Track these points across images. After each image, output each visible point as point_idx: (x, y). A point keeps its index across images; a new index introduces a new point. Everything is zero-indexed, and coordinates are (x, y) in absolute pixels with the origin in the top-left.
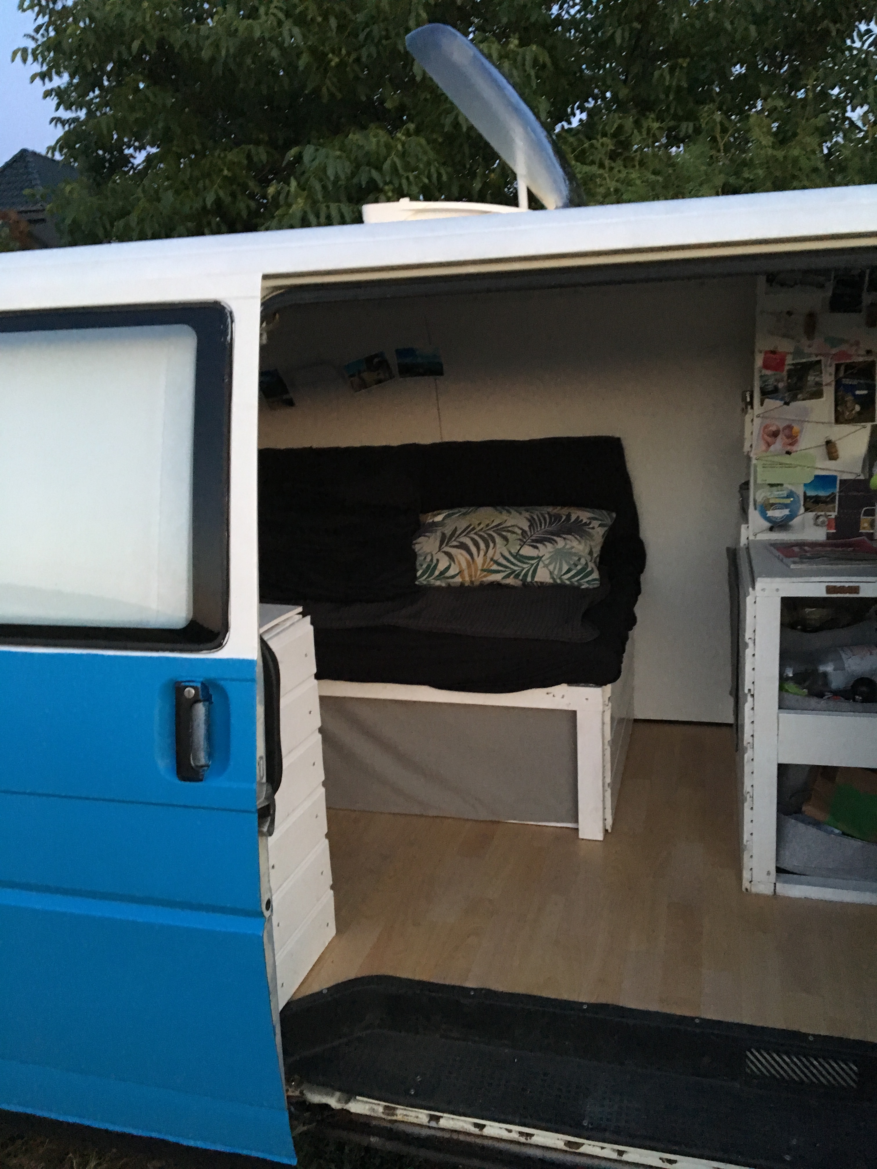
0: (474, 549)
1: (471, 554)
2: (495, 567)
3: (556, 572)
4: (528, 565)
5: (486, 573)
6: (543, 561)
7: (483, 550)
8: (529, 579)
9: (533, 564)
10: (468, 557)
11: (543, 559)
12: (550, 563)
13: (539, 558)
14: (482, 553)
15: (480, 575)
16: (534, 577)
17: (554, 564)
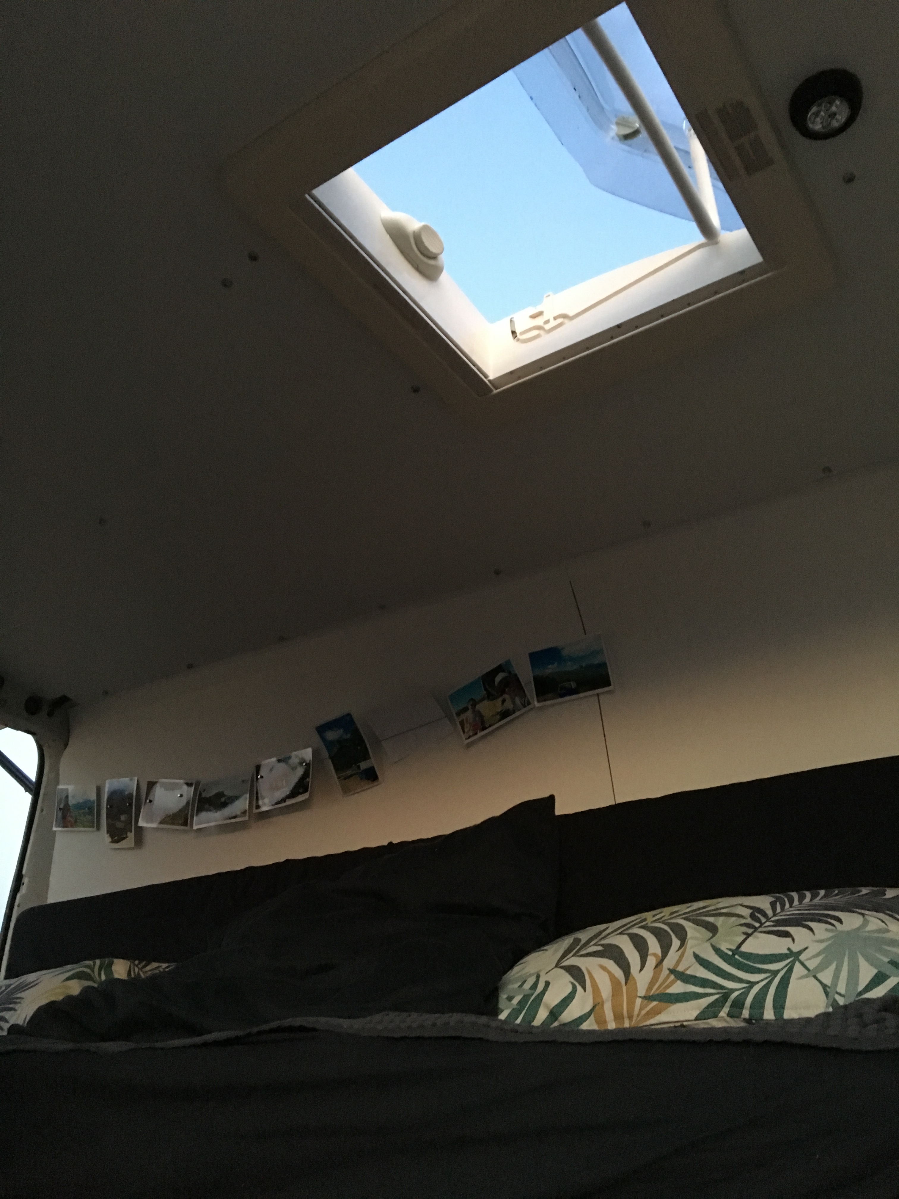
0: (632, 955)
1: (624, 966)
2: (679, 987)
3: (841, 988)
4: (763, 976)
5: (655, 1003)
6: (803, 964)
7: (655, 955)
8: (769, 1014)
9: (775, 973)
10: (619, 973)
11: (802, 957)
12: (822, 967)
13: (794, 956)
14: (651, 962)
15: (641, 1009)
16: (783, 1007)
17: (833, 967)
